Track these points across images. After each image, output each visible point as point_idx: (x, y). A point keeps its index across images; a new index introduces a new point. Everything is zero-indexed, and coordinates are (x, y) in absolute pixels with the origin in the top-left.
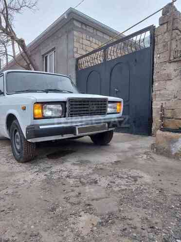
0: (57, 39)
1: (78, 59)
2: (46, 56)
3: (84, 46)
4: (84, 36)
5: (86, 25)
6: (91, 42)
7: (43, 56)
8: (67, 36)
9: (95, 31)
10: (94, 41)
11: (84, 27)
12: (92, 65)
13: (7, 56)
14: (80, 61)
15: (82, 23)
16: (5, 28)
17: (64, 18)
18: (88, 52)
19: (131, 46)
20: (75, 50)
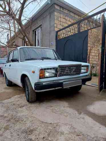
0: (43, 19)
1: (57, 32)
2: (35, 31)
3: (61, 23)
4: (62, 16)
5: (63, 8)
6: (66, 20)
7: (33, 31)
8: (50, 16)
9: (69, 12)
10: (68, 19)
11: (62, 9)
12: (67, 36)
13: (10, 31)
14: (59, 33)
15: (60, 7)
16: (8, 11)
17: (48, 4)
18: (64, 27)
19: (92, 22)
20: (55, 25)
